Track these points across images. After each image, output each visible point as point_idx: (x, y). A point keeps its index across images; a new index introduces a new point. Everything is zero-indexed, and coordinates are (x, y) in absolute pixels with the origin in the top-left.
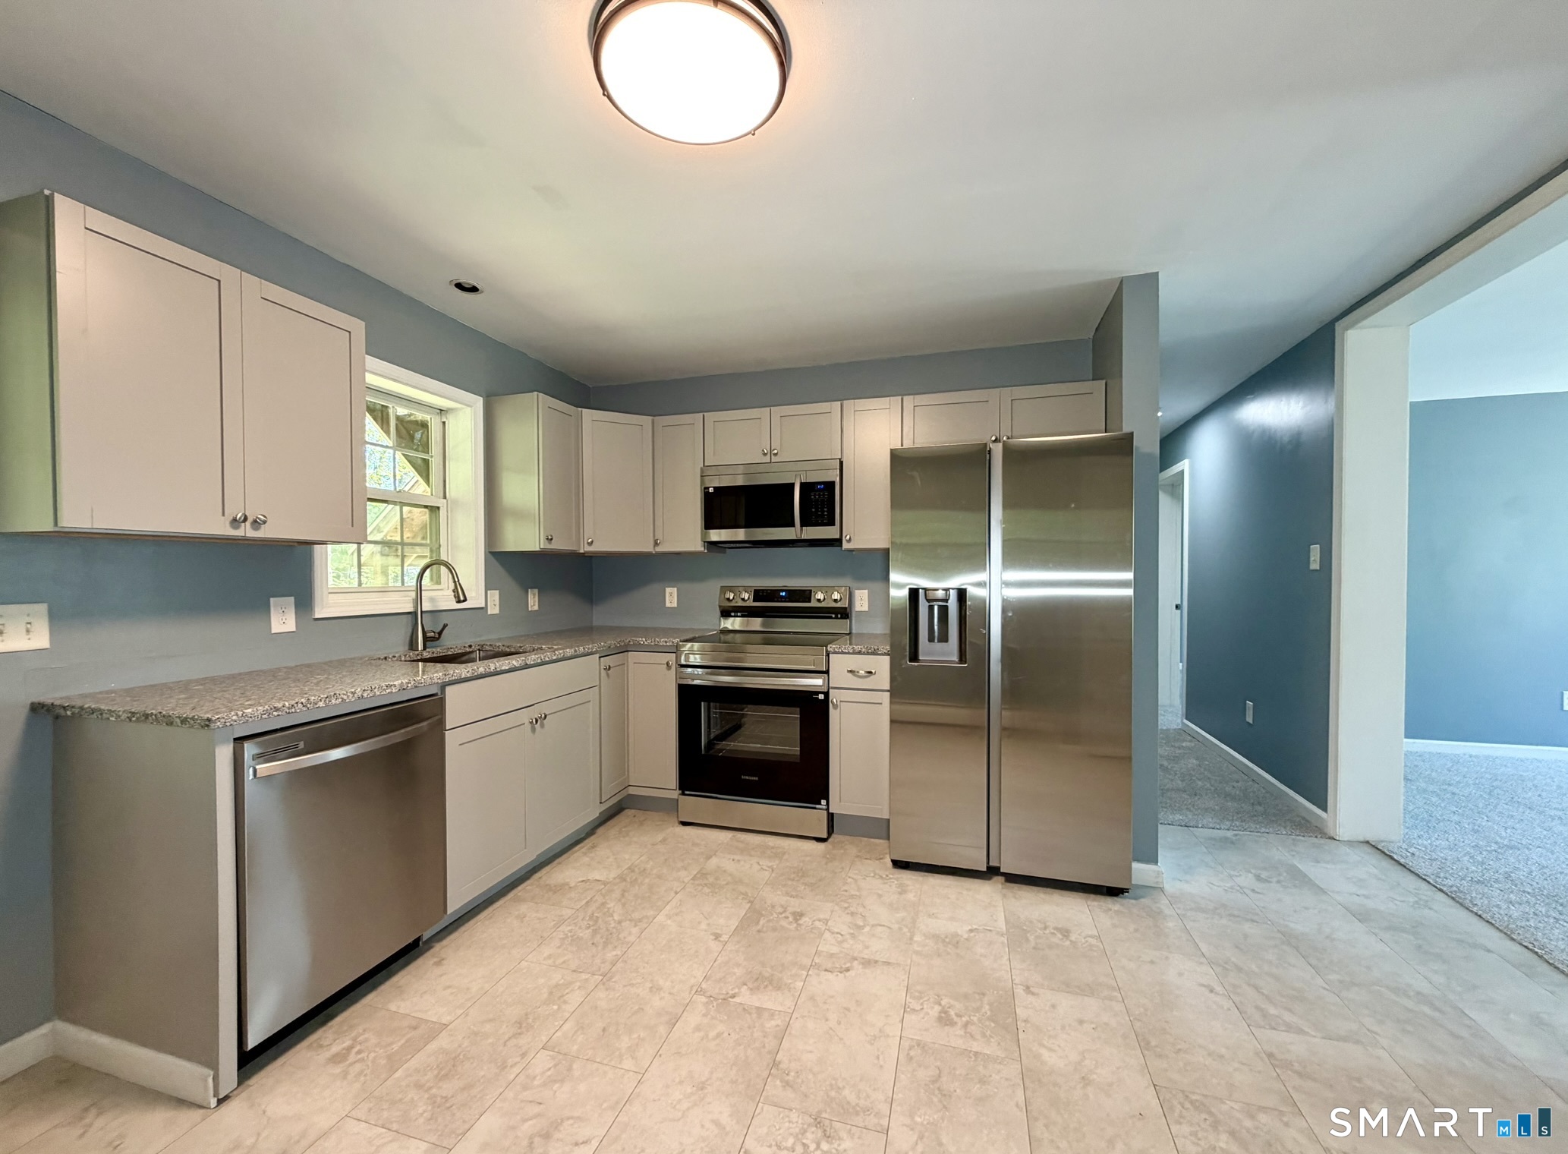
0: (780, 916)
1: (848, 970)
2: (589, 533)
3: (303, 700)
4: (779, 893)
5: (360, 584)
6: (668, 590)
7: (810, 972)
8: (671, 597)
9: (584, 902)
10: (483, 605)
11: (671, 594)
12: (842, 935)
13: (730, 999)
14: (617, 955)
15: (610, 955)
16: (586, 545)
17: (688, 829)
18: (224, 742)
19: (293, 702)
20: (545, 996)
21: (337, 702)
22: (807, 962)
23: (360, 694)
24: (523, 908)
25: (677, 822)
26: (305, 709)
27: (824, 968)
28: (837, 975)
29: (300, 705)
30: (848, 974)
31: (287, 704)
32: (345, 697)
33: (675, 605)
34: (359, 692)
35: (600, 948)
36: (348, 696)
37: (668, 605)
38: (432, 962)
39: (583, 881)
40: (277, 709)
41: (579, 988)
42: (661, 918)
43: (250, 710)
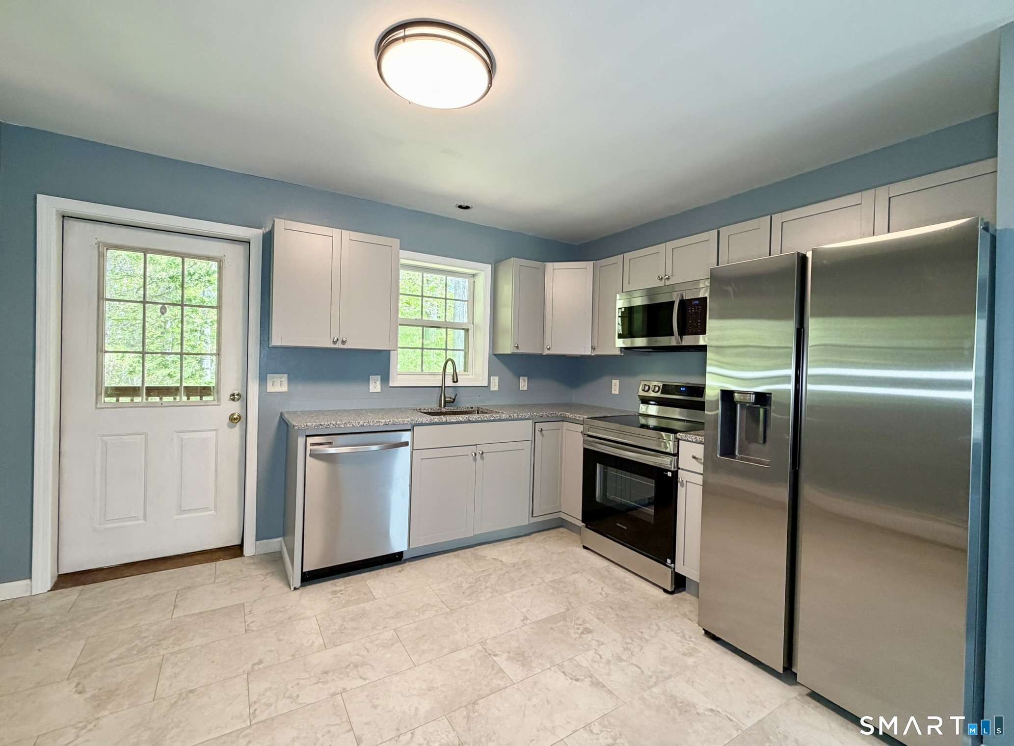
0: (575, 626)
1: (577, 680)
2: (548, 342)
3: (334, 423)
4: (593, 612)
5: (422, 370)
6: (614, 381)
7: (552, 668)
8: (616, 386)
9: (482, 570)
10: (487, 385)
11: (615, 384)
12: (601, 658)
13: (492, 656)
14: (467, 603)
15: (464, 602)
16: (546, 350)
17: (585, 550)
18: (302, 436)
19: (329, 423)
20: (420, 607)
21: (351, 426)
22: (558, 660)
23: (362, 424)
24: (455, 560)
25: (581, 545)
26: (334, 427)
27: (564, 670)
28: (567, 679)
29: (332, 425)
30: (574, 682)
31: (326, 423)
32: (354, 424)
33: (617, 392)
34: (362, 423)
35: (464, 596)
36: (356, 424)
37: (613, 392)
38: (398, 570)
39: (494, 559)
40: (321, 425)
41: (436, 610)
42: (509, 595)
43: (310, 424)
